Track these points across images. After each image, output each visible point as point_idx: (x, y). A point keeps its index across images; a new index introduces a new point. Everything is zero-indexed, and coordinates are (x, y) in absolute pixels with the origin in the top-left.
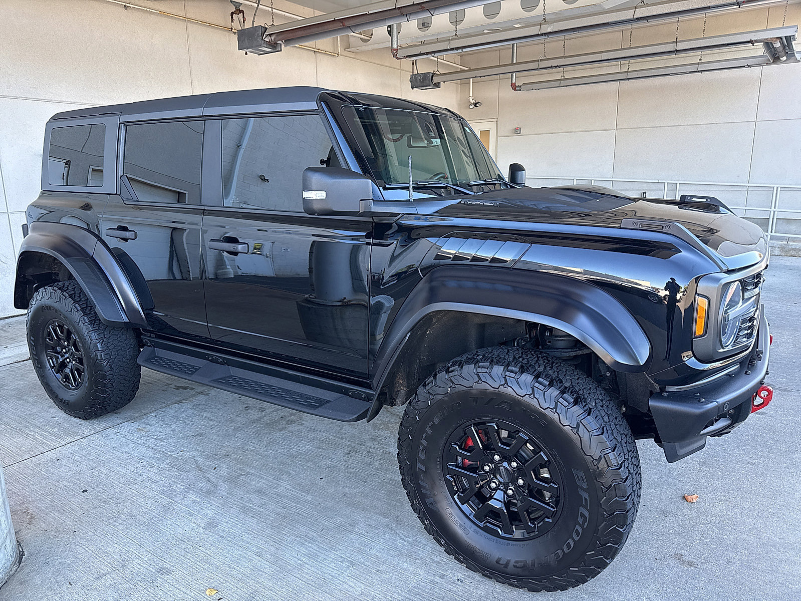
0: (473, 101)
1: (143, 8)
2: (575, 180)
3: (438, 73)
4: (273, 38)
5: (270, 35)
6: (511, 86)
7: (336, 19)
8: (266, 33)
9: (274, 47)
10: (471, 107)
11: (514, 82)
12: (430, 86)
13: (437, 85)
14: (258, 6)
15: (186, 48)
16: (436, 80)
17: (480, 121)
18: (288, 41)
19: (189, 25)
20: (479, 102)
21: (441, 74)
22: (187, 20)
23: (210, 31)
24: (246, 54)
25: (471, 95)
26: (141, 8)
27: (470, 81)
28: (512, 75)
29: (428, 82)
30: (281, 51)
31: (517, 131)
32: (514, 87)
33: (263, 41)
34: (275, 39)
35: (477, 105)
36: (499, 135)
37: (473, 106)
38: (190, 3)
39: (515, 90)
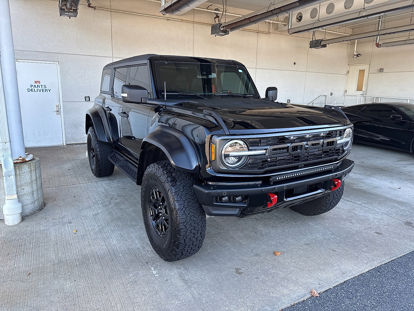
0: (356, 54)
1: (174, 19)
2: (409, 100)
3: (325, 39)
4: (224, 28)
5: (223, 27)
6: (376, 45)
7: (246, 18)
8: (221, 26)
9: (226, 32)
10: (355, 57)
11: (378, 42)
12: (319, 46)
13: (325, 46)
14: (223, 13)
15: (192, 35)
16: (323, 43)
17: (360, 65)
18: (232, 29)
19: (195, 24)
20: (360, 54)
21: (327, 40)
22: (193, 22)
23: (204, 26)
24: (215, 36)
25: (355, 50)
26: (173, 19)
27: (355, 41)
28: (377, 37)
29: (318, 44)
30: (229, 34)
31: (381, 70)
32: (378, 45)
33: (220, 30)
34: (225, 28)
35: (359, 56)
36: (370, 72)
37: (356, 56)
38: (196, 15)
39: (378, 47)
